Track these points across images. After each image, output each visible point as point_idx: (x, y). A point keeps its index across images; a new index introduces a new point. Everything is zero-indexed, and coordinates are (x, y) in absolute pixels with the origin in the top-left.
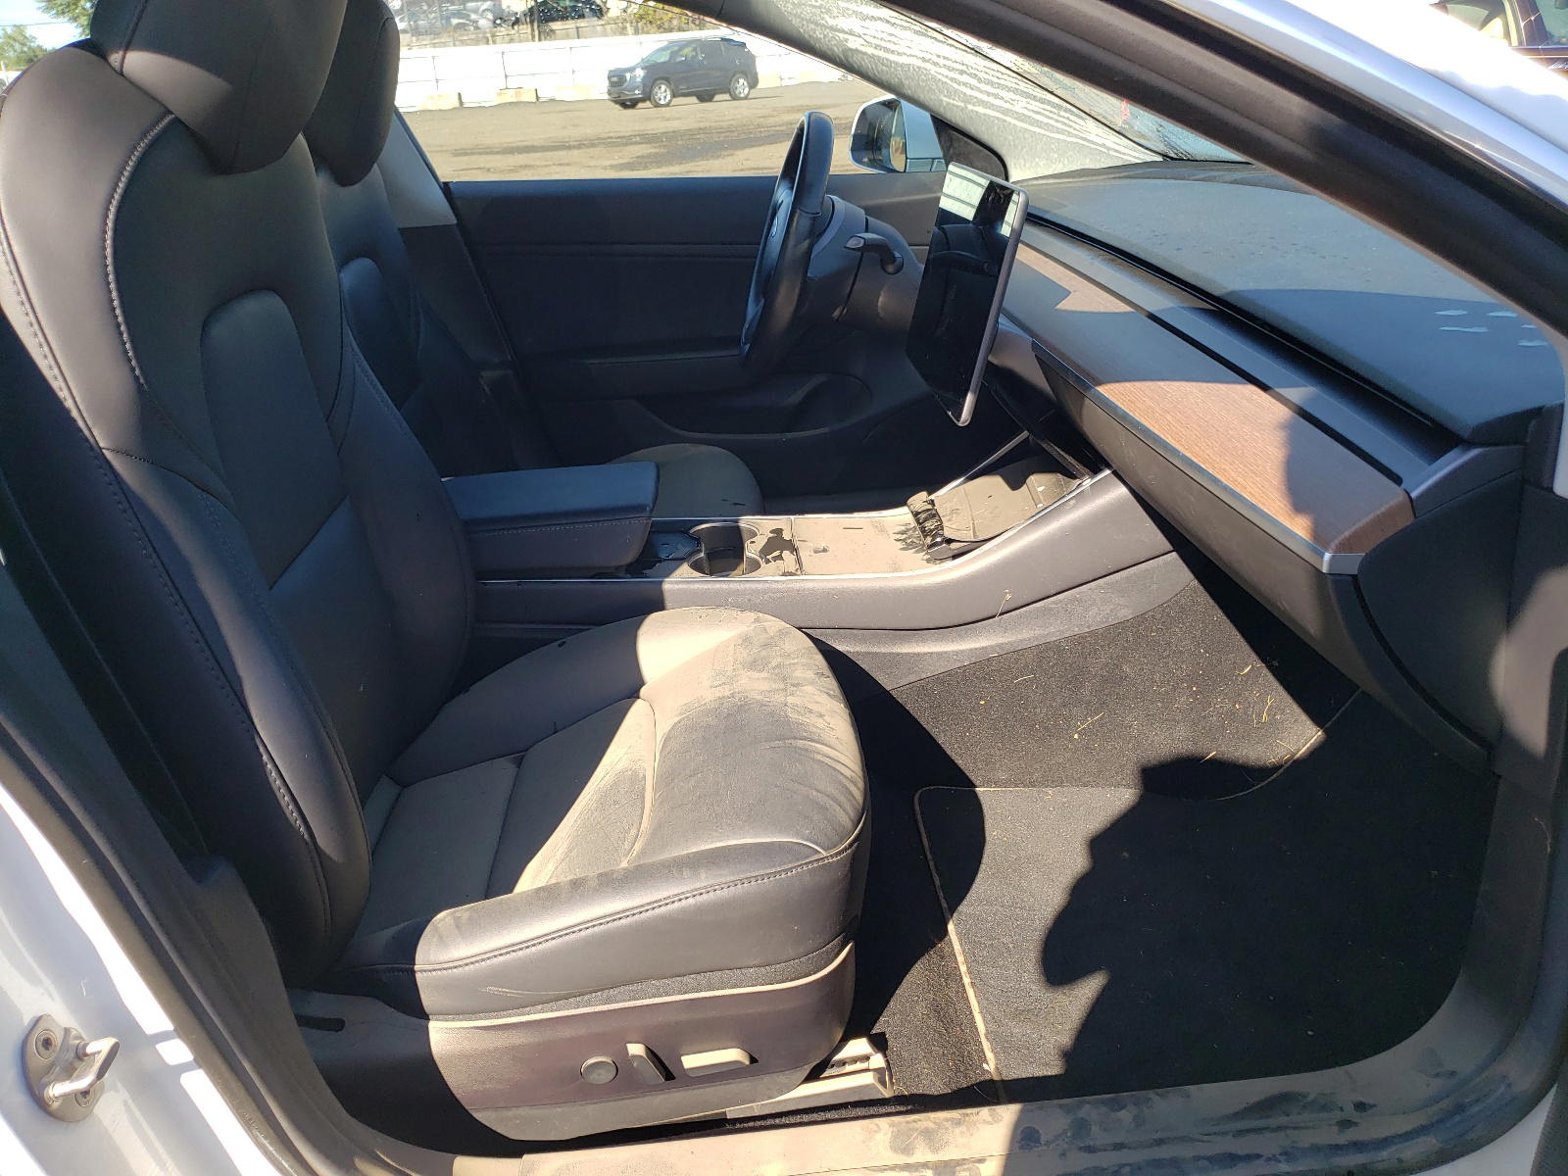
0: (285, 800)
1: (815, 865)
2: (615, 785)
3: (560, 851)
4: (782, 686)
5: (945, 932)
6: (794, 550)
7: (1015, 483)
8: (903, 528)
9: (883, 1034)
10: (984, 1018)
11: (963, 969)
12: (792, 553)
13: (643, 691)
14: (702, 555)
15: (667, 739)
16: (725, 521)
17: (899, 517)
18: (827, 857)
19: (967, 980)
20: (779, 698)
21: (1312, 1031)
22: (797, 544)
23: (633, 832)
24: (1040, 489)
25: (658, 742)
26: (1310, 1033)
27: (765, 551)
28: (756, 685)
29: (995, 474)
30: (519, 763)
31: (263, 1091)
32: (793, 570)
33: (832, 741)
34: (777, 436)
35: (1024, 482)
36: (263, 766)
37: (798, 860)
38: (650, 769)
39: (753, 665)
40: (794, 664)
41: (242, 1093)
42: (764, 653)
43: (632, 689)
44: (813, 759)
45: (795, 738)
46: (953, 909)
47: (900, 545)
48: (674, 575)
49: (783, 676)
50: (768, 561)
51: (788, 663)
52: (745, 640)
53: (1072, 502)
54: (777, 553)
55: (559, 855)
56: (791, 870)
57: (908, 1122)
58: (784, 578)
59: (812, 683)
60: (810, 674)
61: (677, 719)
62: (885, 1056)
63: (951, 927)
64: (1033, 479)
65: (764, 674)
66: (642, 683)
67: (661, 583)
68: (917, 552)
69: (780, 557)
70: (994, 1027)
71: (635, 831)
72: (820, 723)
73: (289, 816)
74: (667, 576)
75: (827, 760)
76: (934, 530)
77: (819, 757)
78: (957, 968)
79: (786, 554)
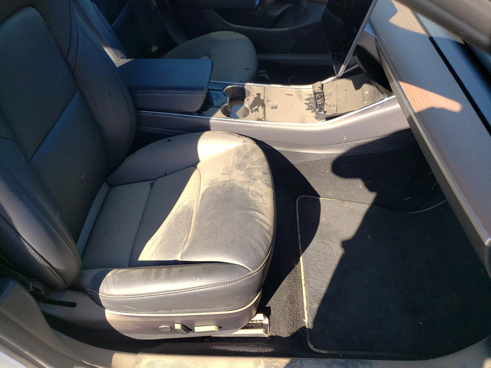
0: (37, 257)
1: (248, 278)
2: (182, 213)
3: (159, 240)
4: (248, 180)
5: (299, 260)
6: (264, 106)
7: (358, 86)
8: (309, 97)
9: (270, 308)
10: (307, 300)
11: (303, 278)
12: (262, 108)
13: (199, 165)
14: (227, 104)
15: (203, 196)
16: (239, 85)
17: (308, 89)
18: (253, 273)
19: (303, 283)
20: (246, 186)
21: (421, 322)
22: (266, 102)
23: (185, 239)
24: (367, 93)
25: (200, 195)
26: (421, 323)
27: (252, 106)
28: (238, 177)
29: (349, 79)
30: (152, 185)
31: (34, 358)
32: (261, 117)
33: (264, 211)
34: (268, 30)
35: (361, 87)
36: (26, 247)
37: (241, 276)
38: (195, 208)
39: (239, 166)
40: (255, 168)
41: (26, 361)
42: (244, 161)
43: (194, 164)
44: (255, 222)
45: (250, 210)
46: (303, 251)
47: (306, 107)
48: (214, 116)
49: (250, 175)
50: (252, 112)
51: (252, 167)
52: (238, 152)
53: (378, 107)
54: (256, 107)
55: (158, 242)
56: (238, 280)
57: (271, 362)
58: (257, 122)
59: (261, 178)
60: (260, 174)
61: (208, 187)
62: (269, 319)
63: (301, 258)
64: (365, 86)
65: (243, 173)
66: (199, 161)
67: (209, 119)
68: (312, 112)
69: (257, 110)
70: (309, 305)
71: (186, 238)
72: (260, 200)
73: (40, 262)
74: (212, 116)
75: (260, 222)
76: (321, 105)
77: (257, 221)
78: (301, 277)
79: (260, 108)
